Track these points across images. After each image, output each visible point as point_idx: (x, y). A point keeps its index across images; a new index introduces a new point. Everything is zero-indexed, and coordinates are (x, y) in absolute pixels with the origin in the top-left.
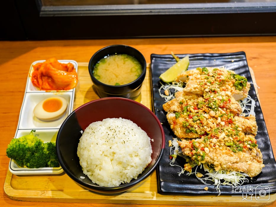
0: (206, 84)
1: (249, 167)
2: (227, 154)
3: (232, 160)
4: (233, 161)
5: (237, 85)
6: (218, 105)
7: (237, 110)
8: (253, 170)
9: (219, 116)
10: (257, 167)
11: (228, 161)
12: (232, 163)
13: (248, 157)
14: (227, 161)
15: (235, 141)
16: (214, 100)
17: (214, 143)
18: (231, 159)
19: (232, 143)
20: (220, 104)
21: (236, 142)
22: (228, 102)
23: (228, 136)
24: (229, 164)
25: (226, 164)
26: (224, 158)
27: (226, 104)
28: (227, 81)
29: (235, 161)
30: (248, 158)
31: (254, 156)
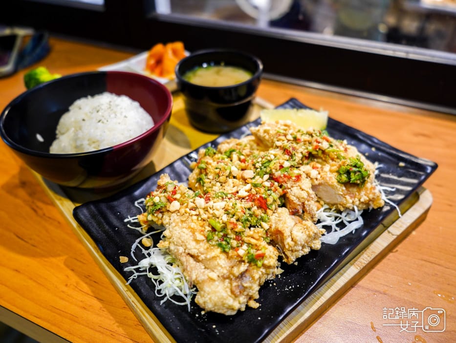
0: (285, 135)
1: (203, 281)
2: (193, 231)
3: (189, 246)
4: (189, 250)
5: (342, 173)
6: (271, 170)
7: (300, 203)
8: (205, 292)
9: (252, 183)
10: (218, 294)
11: (183, 242)
12: (187, 251)
13: (222, 268)
14: (180, 241)
15: (230, 227)
16: (269, 158)
17: (196, 205)
18: (189, 244)
19: (219, 226)
20: (274, 171)
21: (229, 231)
22: (294, 178)
23: (227, 212)
24: (181, 249)
25: (177, 245)
26: (182, 233)
27: (286, 179)
28: (333, 160)
29: (194, 252)
30: (219, 268)
31: (234, 275)
